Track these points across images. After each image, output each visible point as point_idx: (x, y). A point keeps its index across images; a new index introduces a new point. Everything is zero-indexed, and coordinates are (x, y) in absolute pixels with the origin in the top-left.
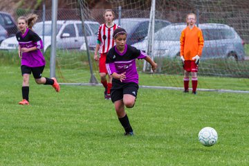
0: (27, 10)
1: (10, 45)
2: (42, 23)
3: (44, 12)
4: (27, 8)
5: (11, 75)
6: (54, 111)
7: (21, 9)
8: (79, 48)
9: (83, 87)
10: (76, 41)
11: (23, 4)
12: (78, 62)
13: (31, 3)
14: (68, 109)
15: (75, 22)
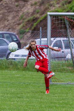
0: (27, 30)
1: (16, 56)
2: (39, 40)
3: (41, 32)
4: (27, 29)
5: (18, 77)
6: (51, 103)
7: (22, 30)
8: (66, 57)
9: (70, 86)
10: (63, 52)
11: (24, 26)
12: (65, 67)
13: (30, 25)
14: (61, 102)
15: (62, 39)
